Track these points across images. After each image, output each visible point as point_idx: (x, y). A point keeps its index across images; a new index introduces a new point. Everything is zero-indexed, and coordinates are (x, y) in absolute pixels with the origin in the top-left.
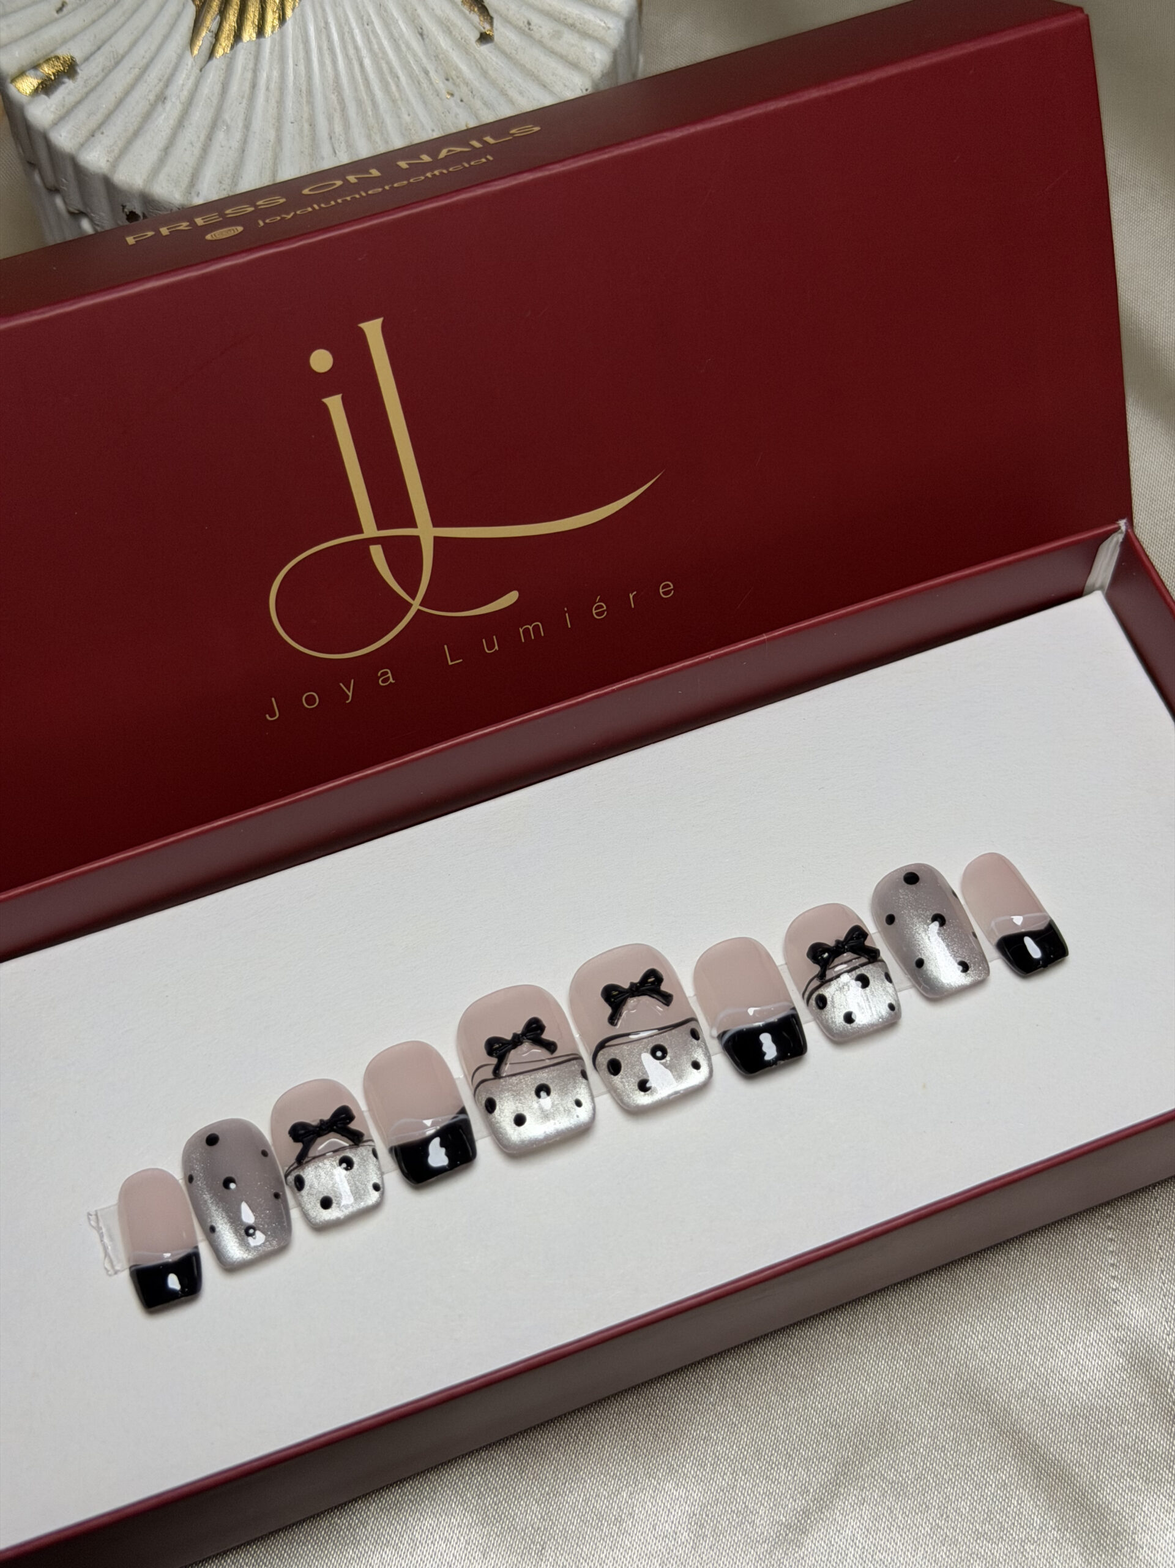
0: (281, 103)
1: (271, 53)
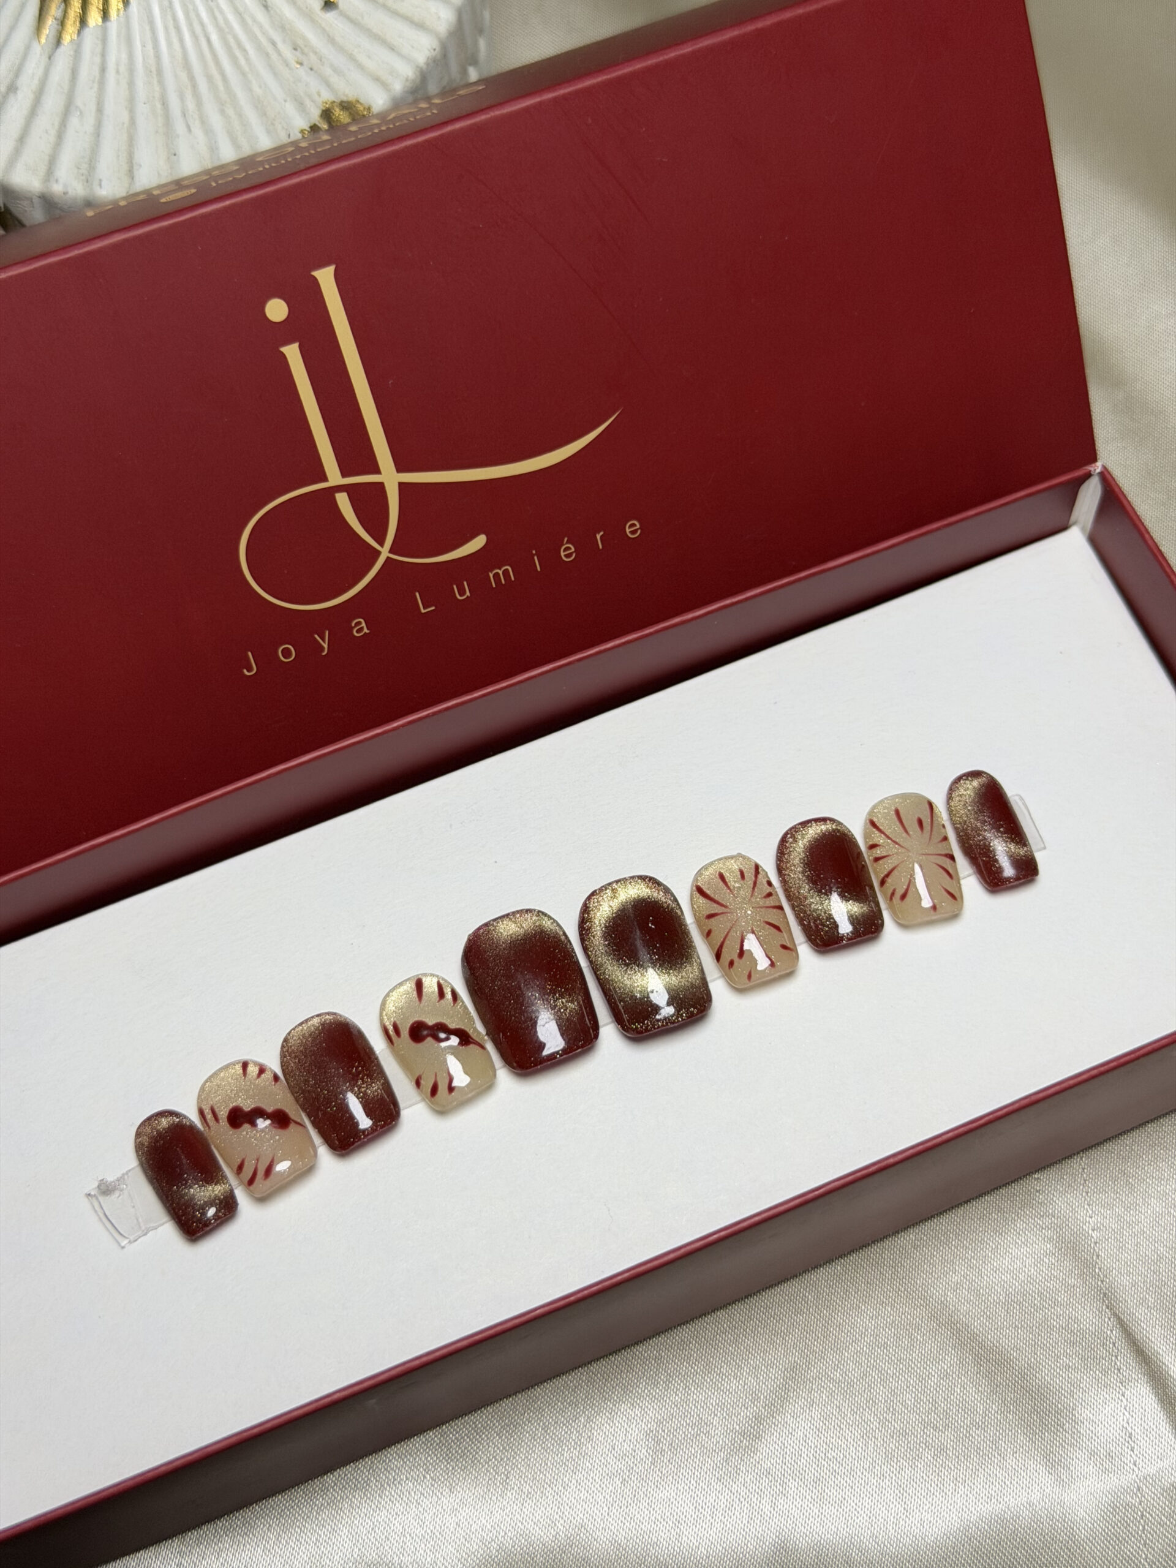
0: (131, 84)
1: (118, 36)
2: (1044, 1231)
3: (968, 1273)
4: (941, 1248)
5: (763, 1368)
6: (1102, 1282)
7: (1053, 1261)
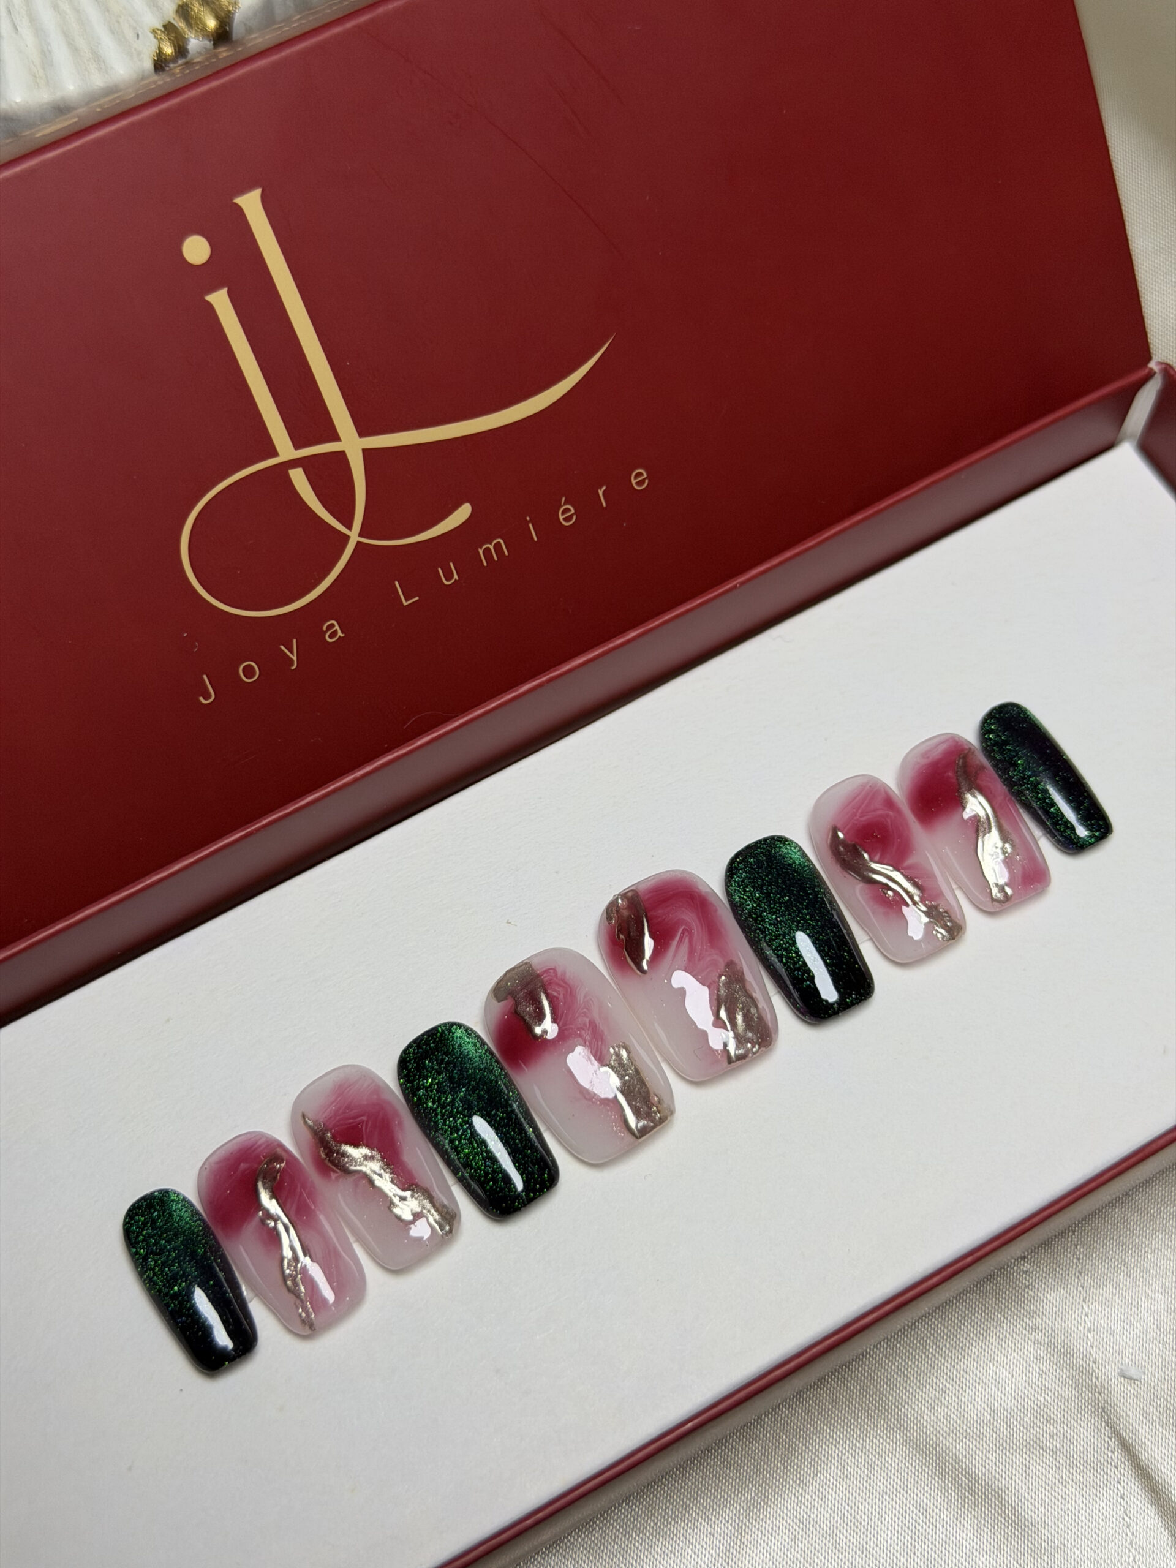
2: (1033, 1333)
3: (948, 1385)
4: (917, 1357)
5: (715, 1507)
6: (1100, 1394)
7: (1044, 1369)
